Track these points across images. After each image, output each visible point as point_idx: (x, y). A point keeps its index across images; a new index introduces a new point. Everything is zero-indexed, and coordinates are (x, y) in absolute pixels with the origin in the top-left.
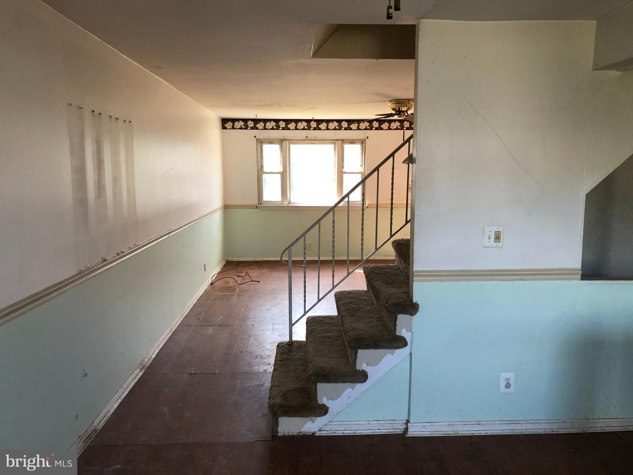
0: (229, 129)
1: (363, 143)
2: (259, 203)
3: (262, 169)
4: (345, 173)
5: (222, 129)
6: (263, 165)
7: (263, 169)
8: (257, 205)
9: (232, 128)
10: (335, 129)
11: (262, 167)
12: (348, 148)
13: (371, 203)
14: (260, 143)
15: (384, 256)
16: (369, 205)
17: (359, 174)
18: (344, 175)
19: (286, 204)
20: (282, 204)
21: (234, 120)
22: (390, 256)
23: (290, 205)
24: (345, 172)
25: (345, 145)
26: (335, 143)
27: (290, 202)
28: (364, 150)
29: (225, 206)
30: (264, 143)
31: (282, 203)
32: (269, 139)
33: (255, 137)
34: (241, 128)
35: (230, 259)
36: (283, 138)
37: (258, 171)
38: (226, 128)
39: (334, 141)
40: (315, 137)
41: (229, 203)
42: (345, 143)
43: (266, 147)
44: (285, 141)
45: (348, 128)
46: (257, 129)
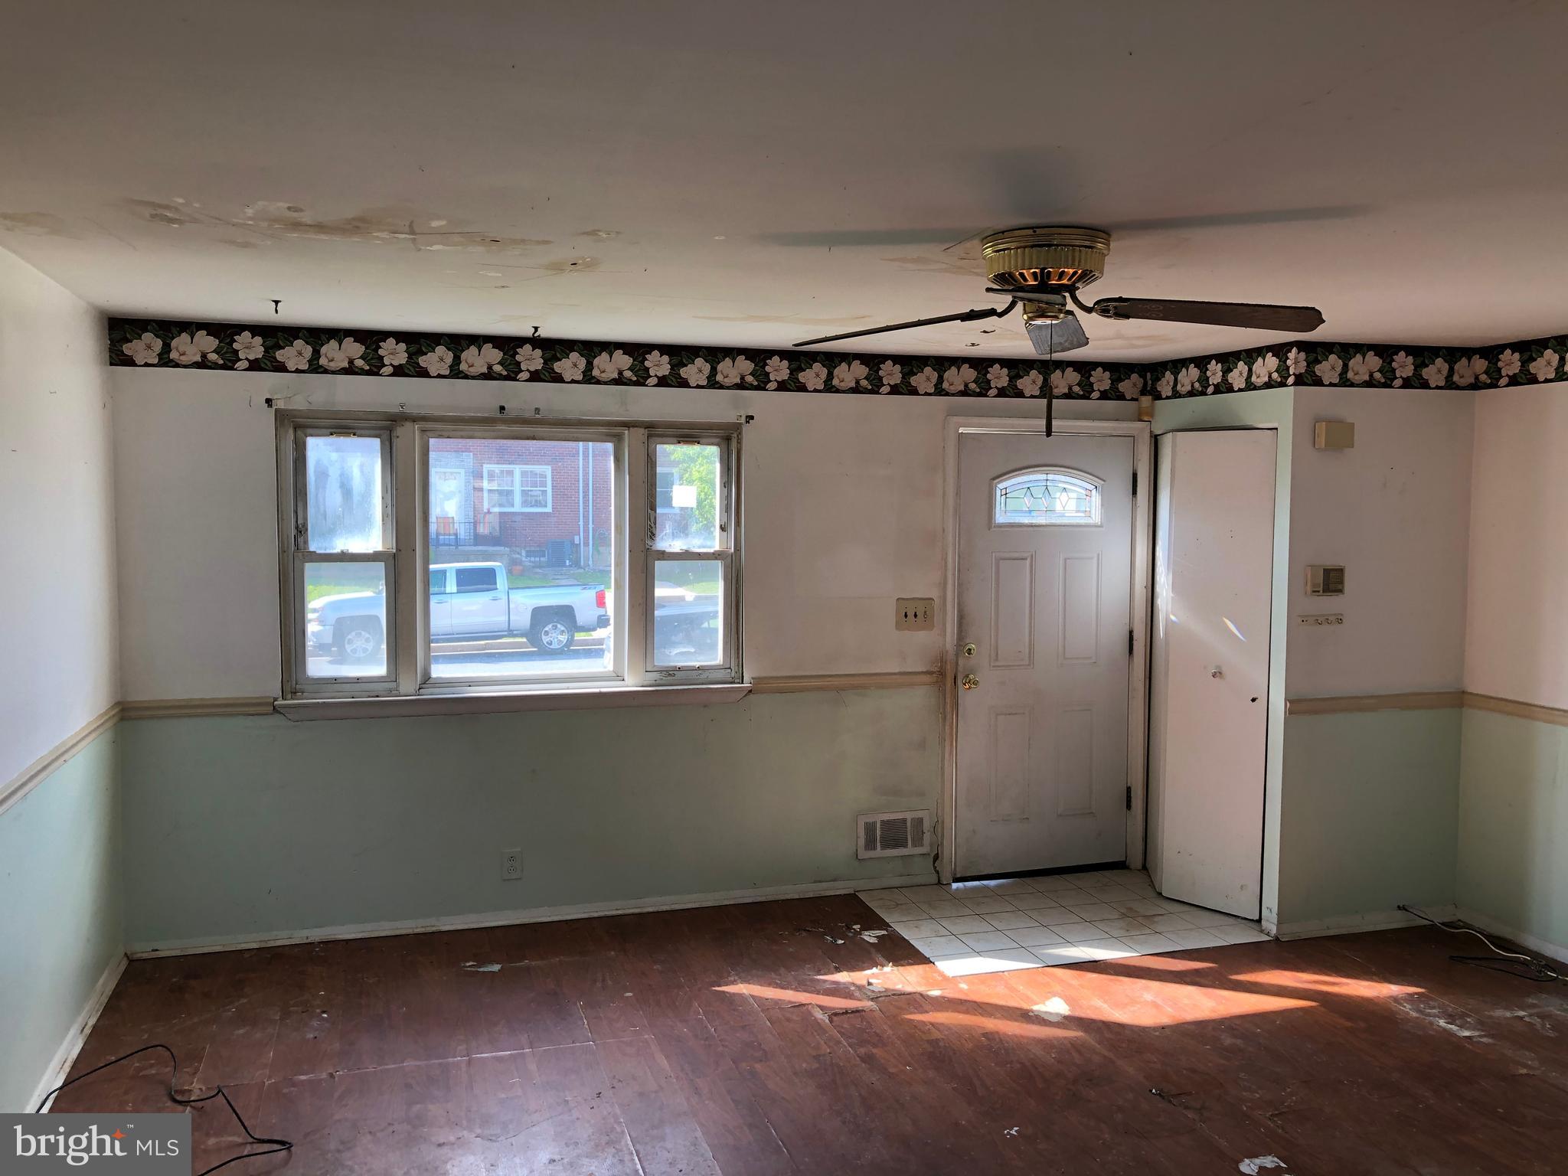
0: (147, 365)
1: (728, 439)
2: (287, 688)
3: (301, 540)
4: (663, 555)
5: (111, 364)
6: (305, 525)
7: (306, 542)
8: (275, 699)
9: (160, 359)
10: (620, 381)
11: (301, 530)
12: (672, 455)
13: (763, 674)
14: (291, 431)
15: (815, 882)
16: (757, 680)
17: (716, 559)
18: (657, 563)
19: (407, 688)
20: (390, 692)
21: (168, 328)
22: (835, 880)
23: (428, 694)
24: (663, 552)
25: (659, 447)
26: (617, 439)
27: (427, 678)
28: (732, 470)
29: (123, 710)
30: (309, 431)
31: (393, 685)
32: (334, 415)
33: (269, 401)
34: (203, 364)
35: (143, 949)
36: (397, 410)
37: (283, 551)
38: (130, 362)
39: (613, 430)
40: (537, 410)
41: (140, 695)
42: (660, 439)
43: (320, 450)
44: (408, 425)
45: (674, 381)
46: (281, 368)
